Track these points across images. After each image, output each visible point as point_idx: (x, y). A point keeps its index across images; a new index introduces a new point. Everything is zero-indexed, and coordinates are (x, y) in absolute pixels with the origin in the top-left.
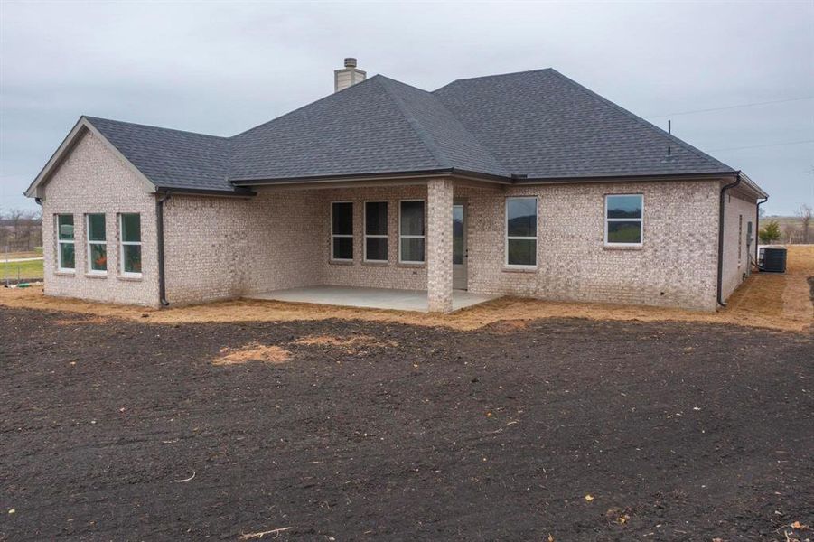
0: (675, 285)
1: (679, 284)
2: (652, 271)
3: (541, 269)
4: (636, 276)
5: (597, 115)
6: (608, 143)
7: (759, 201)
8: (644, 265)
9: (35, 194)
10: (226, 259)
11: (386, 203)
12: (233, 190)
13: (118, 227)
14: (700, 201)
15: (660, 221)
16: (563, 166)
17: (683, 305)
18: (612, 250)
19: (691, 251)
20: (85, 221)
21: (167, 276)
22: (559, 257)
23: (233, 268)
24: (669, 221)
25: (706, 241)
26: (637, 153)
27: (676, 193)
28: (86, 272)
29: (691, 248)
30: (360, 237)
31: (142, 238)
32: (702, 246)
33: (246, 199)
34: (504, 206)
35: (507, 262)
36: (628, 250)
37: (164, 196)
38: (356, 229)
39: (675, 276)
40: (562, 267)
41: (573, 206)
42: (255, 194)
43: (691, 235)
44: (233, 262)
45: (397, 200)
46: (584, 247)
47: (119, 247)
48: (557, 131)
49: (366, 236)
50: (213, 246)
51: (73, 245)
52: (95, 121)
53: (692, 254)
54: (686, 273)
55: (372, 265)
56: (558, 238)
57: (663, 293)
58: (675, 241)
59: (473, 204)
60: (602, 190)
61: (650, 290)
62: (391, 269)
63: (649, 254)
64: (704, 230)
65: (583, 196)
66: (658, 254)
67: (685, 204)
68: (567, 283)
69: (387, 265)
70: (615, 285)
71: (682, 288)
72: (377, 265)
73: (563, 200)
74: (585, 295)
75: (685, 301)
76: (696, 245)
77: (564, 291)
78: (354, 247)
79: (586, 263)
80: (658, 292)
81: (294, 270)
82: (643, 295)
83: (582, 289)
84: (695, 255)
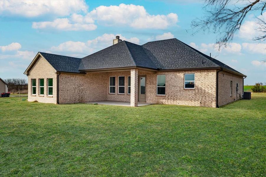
0: (204, 100)
1: (205, 100)
2: (198, 96)
3: (167, 96)
4: (193, 98)
5: (185, 51)
6: (186, 59)
7: (244, 78)
8: (195, 94)
9: (26, 73)
10: (77, 92)
11: (124, 77)
12: (79, 72)
13: (47, 82)
14: (211, 75)
15: (200, 81)
16: (173, 66)
17: (206, 106)
18: (186, 90)
19: (209, 90)
20: (39, 81)
21: (59, 96)
22: (171, 92)
23: (79, 94)
24: (202, 81)
25: (212, 87)
26: (194, 62)
27: (204, 74)
28: (39, 95)
29: (208, 89)
30: (117, 86)
31: (53, 85)
32: (212, 89)
33: (84, 75)
34: (156, 77)
35: (157, 94)
36: (191, 90)
37: (59, 73)
38: (116, 84)
39: (204, 98)
40: (172, 95)
41: (175, 77)
42: (86, 74)
43: (208, 85)
44: (79, 93)
45: (127, 76)
46: (178, 89)
47: (47, 88)
48: (173, 56)
49: (119, 86)
50: (73, 88)
51: (36, 87)
52: (42, 53)
53: (209, 91)
54: (207, 97)
55: (120, 95)
56: (171, 86)
57: (200, 103)
58: (204, 87)
59: (148, 77)
60: (183, 73)
61: (197, 102)
62: (125, 96)
63: (197, 91)
64: (212, 84)
65: (178, 74)
66: (199, 91)
67: (206, 76)
68: (174, 100)
69: (124, 95)
70: (187, 100)
71: (206, 101)
72: (122, 95)
73: (173, 75)
74: (179, 103)
75: (207, 105)
76: (210, 88)
77: (173, 102)
78: (115, 89)
79: (179, 94)
80: (199, 102)
81: (98, 96)
82: (195, 103)
83: (178, 101)
84: (210, 91)
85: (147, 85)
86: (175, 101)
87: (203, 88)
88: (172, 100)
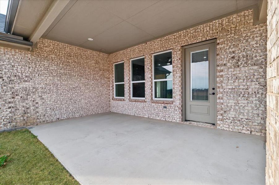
30: (128, 83)
45: (151, 55)
55: (135, 101)
59: (223, 43)
62: (147, 104)
69: (145, 102)
72: (138, 101)
78: (125, 89)
81: (86, 103)
85: (222, 71)
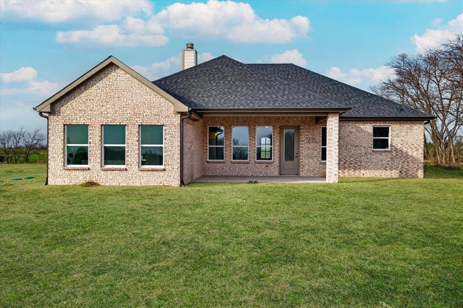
0: (406, 167)
1: (408, 167)
2: (396, 161)
4: (388, 164)
8: (392, 159)
13: (139, 134)
14: (416, 129)
15: (399, 138)
17: (409, 177)
18: (376, 152)
20: (101, 130)
22: (350, 156)
24: (403, 139)
25: (418, 148)
27: (406, 127)
29: (413, 151)
30: (230, 146)
32: (417, 150)
34: (320, 130)
35: (321, 159)
36: (384, 152)
38: (227, 142)
39: (406, 164)
40: (352, 161)
41: (357, 131)
43: (412, 145)
45: (255, 126)
46: (363, 151)
47: (139, 148)
53: (413, 154)
54: (410, 162)
55: (238, 163)
56: (350, 146)
57: (400, 172)
58: (405, 148)
60: (371, 124)
61: (395, 170)
62: (251, 165)
63: (394, 153)
64: (418, 142)
65: (362, 126)
66: (398, 153)
67: (409, 131)
68: (355, 169)
69: (249, 163)
70: (378, 169)
71: (409, 169)
72: (242, 163)
73: (352, 128)
74: (363, 174)
75: (411, 175)
76: (415, 149)
77: (353, 173)
78: (225, 153)
79: (364, 159)
80: (398, 172)
82: (392, 173)
83: (362, 171)
84: (415, 154)
85: (302, 144)
86: (357, 171)
87: (405, 150)
88: (352, 170)
